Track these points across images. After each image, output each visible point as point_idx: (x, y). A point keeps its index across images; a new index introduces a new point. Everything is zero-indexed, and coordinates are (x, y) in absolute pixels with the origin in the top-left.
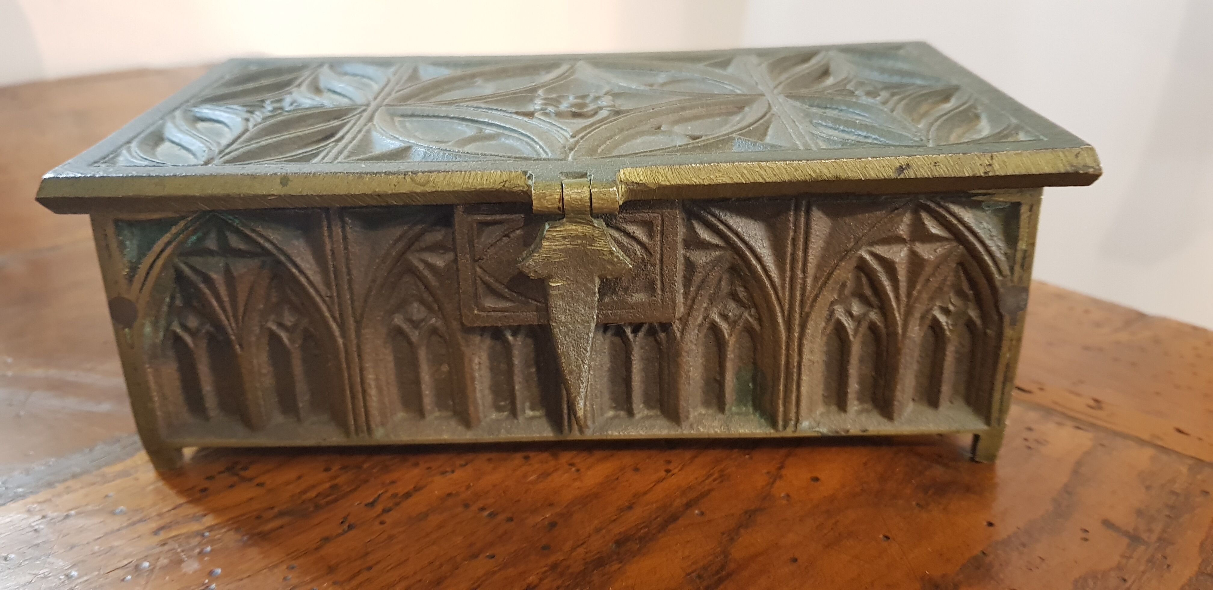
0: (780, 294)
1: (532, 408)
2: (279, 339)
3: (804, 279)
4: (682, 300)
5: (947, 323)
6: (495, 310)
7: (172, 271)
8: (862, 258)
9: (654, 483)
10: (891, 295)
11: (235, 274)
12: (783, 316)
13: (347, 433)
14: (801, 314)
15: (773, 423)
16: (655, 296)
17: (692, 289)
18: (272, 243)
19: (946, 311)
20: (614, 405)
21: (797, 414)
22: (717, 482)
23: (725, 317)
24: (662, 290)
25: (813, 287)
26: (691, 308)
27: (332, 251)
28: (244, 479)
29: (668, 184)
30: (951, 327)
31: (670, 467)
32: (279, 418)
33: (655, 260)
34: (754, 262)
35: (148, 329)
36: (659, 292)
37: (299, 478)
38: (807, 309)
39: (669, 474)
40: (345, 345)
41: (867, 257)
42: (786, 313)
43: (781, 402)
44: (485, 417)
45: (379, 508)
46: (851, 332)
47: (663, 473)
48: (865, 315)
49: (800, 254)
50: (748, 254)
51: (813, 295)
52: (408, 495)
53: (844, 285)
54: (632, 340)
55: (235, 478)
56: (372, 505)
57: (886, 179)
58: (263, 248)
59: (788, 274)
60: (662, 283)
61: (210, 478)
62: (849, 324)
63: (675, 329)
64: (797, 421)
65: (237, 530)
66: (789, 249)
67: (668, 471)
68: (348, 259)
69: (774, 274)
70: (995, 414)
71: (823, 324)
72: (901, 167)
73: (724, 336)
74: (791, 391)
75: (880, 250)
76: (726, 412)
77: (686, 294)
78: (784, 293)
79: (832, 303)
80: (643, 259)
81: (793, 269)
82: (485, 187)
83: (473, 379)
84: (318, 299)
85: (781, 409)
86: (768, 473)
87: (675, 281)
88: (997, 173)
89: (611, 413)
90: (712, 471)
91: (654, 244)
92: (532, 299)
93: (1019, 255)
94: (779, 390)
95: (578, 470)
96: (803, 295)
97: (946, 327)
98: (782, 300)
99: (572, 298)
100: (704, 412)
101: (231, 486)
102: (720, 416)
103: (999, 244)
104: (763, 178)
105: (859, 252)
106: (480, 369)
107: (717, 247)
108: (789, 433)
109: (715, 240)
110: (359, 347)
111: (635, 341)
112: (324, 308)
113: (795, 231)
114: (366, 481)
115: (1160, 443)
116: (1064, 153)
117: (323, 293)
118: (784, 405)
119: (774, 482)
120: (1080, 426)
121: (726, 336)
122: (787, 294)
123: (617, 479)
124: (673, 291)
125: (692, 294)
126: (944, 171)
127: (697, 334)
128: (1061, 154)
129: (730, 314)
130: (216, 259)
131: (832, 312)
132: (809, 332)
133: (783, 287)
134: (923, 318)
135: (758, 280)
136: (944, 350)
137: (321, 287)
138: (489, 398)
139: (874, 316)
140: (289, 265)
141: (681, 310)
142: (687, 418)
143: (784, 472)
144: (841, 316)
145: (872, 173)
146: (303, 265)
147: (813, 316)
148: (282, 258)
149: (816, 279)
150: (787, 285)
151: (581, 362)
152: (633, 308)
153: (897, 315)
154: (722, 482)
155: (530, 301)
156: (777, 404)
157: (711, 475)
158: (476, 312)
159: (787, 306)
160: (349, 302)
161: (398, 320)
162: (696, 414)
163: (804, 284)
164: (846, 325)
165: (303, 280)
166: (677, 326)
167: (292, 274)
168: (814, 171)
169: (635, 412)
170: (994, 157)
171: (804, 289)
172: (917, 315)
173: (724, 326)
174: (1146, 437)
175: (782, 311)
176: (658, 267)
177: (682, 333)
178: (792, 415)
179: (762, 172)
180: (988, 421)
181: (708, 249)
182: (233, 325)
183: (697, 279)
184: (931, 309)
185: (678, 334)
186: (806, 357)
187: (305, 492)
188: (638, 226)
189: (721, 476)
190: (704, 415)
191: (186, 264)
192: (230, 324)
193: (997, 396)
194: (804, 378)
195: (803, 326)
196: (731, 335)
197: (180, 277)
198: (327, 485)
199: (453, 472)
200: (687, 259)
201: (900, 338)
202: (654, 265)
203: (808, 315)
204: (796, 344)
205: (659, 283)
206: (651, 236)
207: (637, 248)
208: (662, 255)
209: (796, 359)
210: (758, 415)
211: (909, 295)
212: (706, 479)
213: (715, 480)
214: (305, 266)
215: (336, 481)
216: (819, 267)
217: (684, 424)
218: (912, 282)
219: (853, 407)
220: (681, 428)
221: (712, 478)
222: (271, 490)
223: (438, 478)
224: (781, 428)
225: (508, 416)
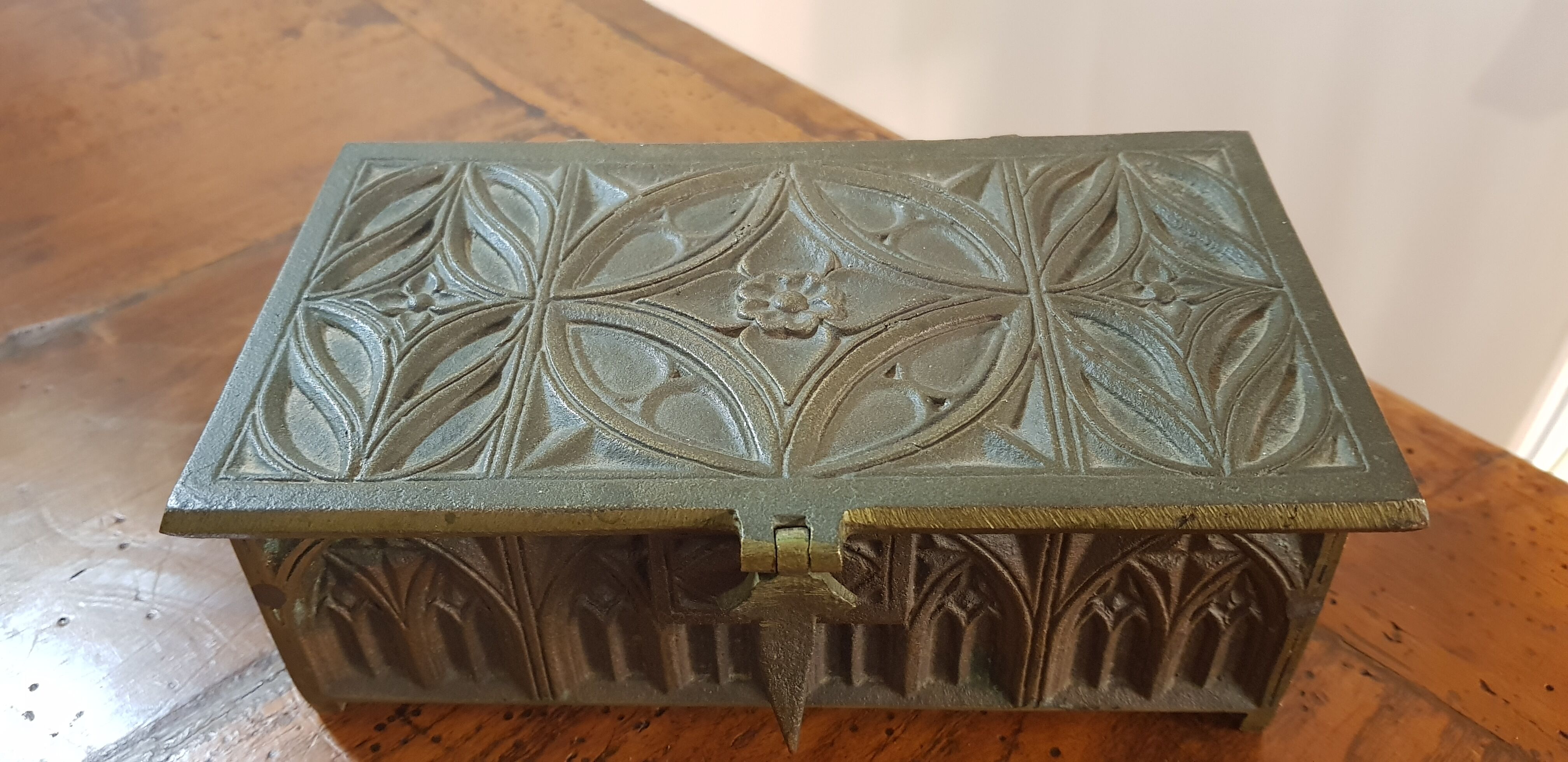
0: (1030, 597)
1: (736, 673)
2: (448, 615)
3: (1059, 585)
4: (913, 595)
5: (1224, 619)
7: (323, 562)
8: (1129, 566)
9: (874, 752)
10: (1161, 598)
11: (395, 566)
12: (1031, 614)
13: (530, 695)
14: (1052, 615)
15: (1013, 700)
16: (882, 603)
17: (925, 586)
19: (1222, 607)
20: (830, 671)
21: (1041, 694)
22: (946, 751)
23: (963, 607)
24: (890, 597)
25: (1068, 592)
26: (923, 601)
27: (505, 551)
29: (901, 527)
30: (1227, 622)
31: (893, 725)
32: (452, 674)
33: (883, 573)
34: (1000, 569)
35: (299, 608)
36: (887, 600)
37: (478, 729)
38: (1059, 610)
39: (891, 738)
40: (523, 628)
41: (1137, 565)
42: (1035, 612)
43: (1022, 684)
44: (683, 680)
46: (1109, 624)
47: (884, 735)
48: (1128, 610)
49: (1056, 563)
50: (994, 561)
51: (1067, 599)
53: (1105, 585)
55: (408, 728)
57: (1164, 530)
58: (426, 547)
59: (1040, 580)
60: (891, 591)
61: (380, 728)
62: (1108, 618)
63: (904, 621)
64: (1040, 701)
66: (1043, 559)
67: (890, 732)
69: (1023, 578)
70: (1268, 697)
71: (1078, 616)
72: (1184, 517)
73: (960, 624)
74: (1035, 677)
75: (1152, 558)
76: (960, 685)
77: (917, 591)
78: (1033, 596)
79: (1090, 599)
80: (869, 571)
81: (1045, 575)
83: (670, 655)
84: (492, 591)
85: (1022, 689)
86: (1003, 739)
87: (906, 585)
88: (1300, 527)
89: (825, 679)
90: (939, 735)
91: (883, 559)
93: (1317, 571)
94: (1021, 675)
96: (1056, 598)
97: (1222, 622)
98: (1031, 601)
99: (786, 636)
100: (933, 682)
101: (405, 742)
102: (951, 687)
103: (1295, 559)
104: (1015, 524)
105: (1127, 562)
107: (956, 552)
108: (1030, 707)
109: (956, 548)
110: (538, 628)
112: (499, 598)
113: (1051, 543)
114: (553, 737)
115: (1457, 705)
116: (1384, 506)
117: (497, 586)
118: (1026, 686)
119: (1010, 753)
121: (963, 623)
122: (1037, 596)
123: (832, 744)
124: (903, 592)
125: (925, 590)
126: (1235, 523)
127: (930, 622)
128: (1380, 508)
129: (969, 605)
131: (1089, 609)
132: (1060, 628)
133: (1033, 591)
134: (1196, 614)
135: (1004, 583)
136: (1216, 641)
137: (496, 583)
138: (688, 663)
139: (1138, 611)
140: (457, 562)
141: (911, 603)
142: (914, 688)
143: (1022, 738)
144: (1100, 609)
145: (1148, 522)
146: (472, 562)
147: (1066, 615)
148: (450, 557)
149: (1072, 584)
150: (1038, 589)
151: (795, 699)
152: (856, 612)
153: (1165, 613)
154: (950, 753)
156: (1018, 685)
157: (938, 741)
158: (673, 613)
159: (1036, 607)
160: (527, 592)
161: (584, 602)
162: (924, 684)
163: (1059, 589)
164: (1106, 618)
165: (473, 574)
166: (905, 619)
167: (460, 569)
168: (1078, 519)
169: (854, 679)
170: (1299, 508)
171: (1057, 593)
172: (1189, 613)
173: (961, 614)
174: (1443, 695)
175: (1031, 611)
176: (886, 578)
177: (912, 623)
178: (1035, 695)
179: (1015, 518)
180: (1258, 702)
181: (946, 553)
182: (396, 607)
183: (932, 578)
184: (1207, 605)
185: (907, 625)
186: (1056, 646)
188: (864, 543)
189: (950, 742)
190: (933, 685)
191: (337, 555)
192: (392, 605)
193: (1272, 684)
194: (1051, 666)
195: (1055, 622)
196: (969, 622)
197: (329, 563)
198: (510, 743)
199: (647, 725)
200: (921, 560)
201: (1167, 634)
202: (882, 576)
203: (1060, 615)
204: (1044, 639)
205: (886, 593)
206: (879, 552)
207: (862, 562)
208: (891, 567)
209: (1043, 650)
210: (995, 689)
211: (1181, 598)
212: (932, 749)
213: (942, 749)
214: (476, 563)
215: (520, 736)
216: (1078, 573)
217: (910, 695)
218: (1185, 588)
219: (1106, 682)
220: (907, 700)
221: (939, 746)
222: (449, 749)
223: (631, 734)
224: (1020, 704)
225: (708, 680)
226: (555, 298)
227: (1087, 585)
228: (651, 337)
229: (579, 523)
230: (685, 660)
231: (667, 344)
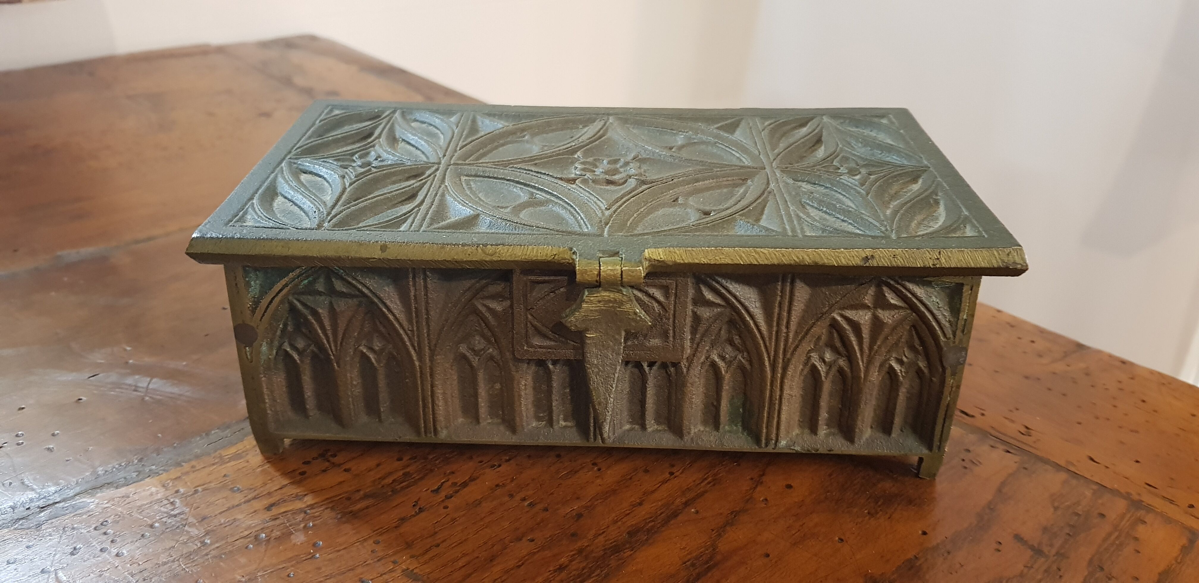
0: (768, 344)
1: (565, 420)
2: (368, 358)
3: (787, 333)
4: (689, 344)
5: (901, 370)
6: (540, 347)
7: (287, 305)
8: (834, 319)
9: (660, 484)
10: (856, 348)
11: (338, 310)
12: (769, 360)
13: (418, 433)
14: (783, 360)
15: (758, 442)
16: (668, 342)
17: (697, 336)
18: (368, 288)
19: (900, 362)
20: (631, 420)
21: (777, 435)
22: (711, 484)
23: (723, 358)
24: (674, 337)
25: (794, 339)
26: (696, 350)
27: (415, 296)
28: (334, 465)
29: (682, 262)
30: (903, 374)
31: (674, 470)
32: (364, 418)
33: (669, 315)
34: (748, 319)
35: (264, 348)
36: (671, 339)
37: (378, 465)
38: (788, 356)
39: (673, 476)
40: (420, 367)
41: (839, 318)
42: (772, 358)
43: (764, 426)
44: (528, 425)
45: (443, 494)
46: (823, 374)
47: (667, 475)
48: (835, 361)
49: (785, 314)
50: (743, 312)
51: (793, 346)
52: (465, 485)
53: (819, 338)
54: (647, 372)
55: (327, 464)
56: (437, 491)
57: (854, 266)
58: (359, 290)
59: (775, 329)
60: (674, 332)
61: (306, 463)
62: (822, 368)
63: (683, 366)
64: (777, 441)
65: (332, 508)
66: (776, 310)
67: (671, 474)
68: (427, 303)
69: (764, 328)
70: (936, 443)
71: (801, 367)
72: (867, 257)
73: (721, 372)
74: (773, 418)
75: (849, 313)
76: (721, 430)
77: (692, 340)
78: (770, 344)
79: (809, 352)
80: (660, 314)
81: (778, 325)
82: (539, 258)
83: (520, 396)
84: (401, 332)
85: (764, 431)
86: (752, 479)
87: (684, 331)
88: (943, 266)
89: (627, 427)
90: (707, 475)
91: (669, 303)
92: (570, 340)
93: (961, 323)
94: (763, 416)
95: (599, 470)
96: (786, 345)
97: (900, 374)
98: (769, 348)
99: (603, 346)
100: (702, 429)
101: (324, 471)
102: (715, 433)
103: (945, 314)
104: (757, 261)
105: (832, 315)
106: (526, 389)
107: (719, 305)
108: (770, 449)
109: (718, 301)
110: (431, 369)
111: (650, 373)
112: (406, 339)
113: (781, 297)
114: (432, 471)
115: (1072, 469)
116: (998, 251)
117: (406, 327)
118: (767, 427)
119: (757, 486)
120: (1010, 451)
121: (723, 372)
122: (773, 343)
123: (631, 478)
124: (682, 339)
125: (697, 340)
126: (900, 262)
127: (700, 371)
128: (995, 254)
129: (727, 356)
130: (323, 298)
131: (809, 358)
132: (790, 373)
133: (770, 338)
134: (881, 366)
135: (750, 331)
136: (897, 391)
137: (405, 324)
138: (532, 410)
139: (842, 362)
140: (381, 306)
141: (688, 351)
142: (689, 433)
143: (764, 479)
144: (816, 361)
145: (843, 261)
146: (391, 305)
147: (793, 361)
148: (376, 300)
149: (796, 333)
150: (774, 337)
151: (608, 396)
152: (650, 351)
153: (861, 363)
154: (714, 485)
155: (569, 341)
156: (762, 426)
157: (706, 479)
158: (525, 348)
159: (772, 353)
160: (426, 335)
161: (463, 349)
162: (696, 430)
163: (787, 336)
164: (820, 369)
165: (391, 317)
166: (684, 364)
167: (383, 313)
168: (798, 258)
169: (648, 427)
170: (942, 252)
171: (786, 340)
172: (877, 364)
173: (721, 364)
174: (1062, 463)
175: (769, 357)
176: (671, 320)
177: (688, 369)
178: (773, 436)
179: (757, 256)
180: (930, 448)
181: (712, 306)
182: (333, 348)
183: (701, 329)
184: (888, 359)
185: (685, 370)
186: (787, 391)
187: (383, 478)
188: (657, 288)
189: (714, 480)
190: (703, 431)
191: (299, 301)
192: (330, 347)
193: (938, 428)
194: (784, 408)
195: (785, 369)
196: (726, 372)
197: (293, 309)
198: (401, 473)
199: (500, 466)
200: (694, 313)
201: (862, 381)
202: (669, 319)
203: (789, 360)
204: (779, 382)
205: (671, 332)
206: (667, 297)
207: (656, 305)
208: (675, 311)
209: (778, 393)
210: (746, 434)
211: (871, 348)
212: (702, 482)
213: (709, 483)
214: (393, 307)
215: (408, 470)
216: (800, 325)
217: (686, 438)
218: (873, 339)
219: (823, 431)
220: (684, 441)
221: (706, 482)
222: (357, 475)
223: (488, 471)
224: (763, 445)
225: (545, 425)
226: (455, 164)
227: (806, 334)
228: (518, 182)
229: (469, 255)
230: (530, 406)
231: (528, 186)
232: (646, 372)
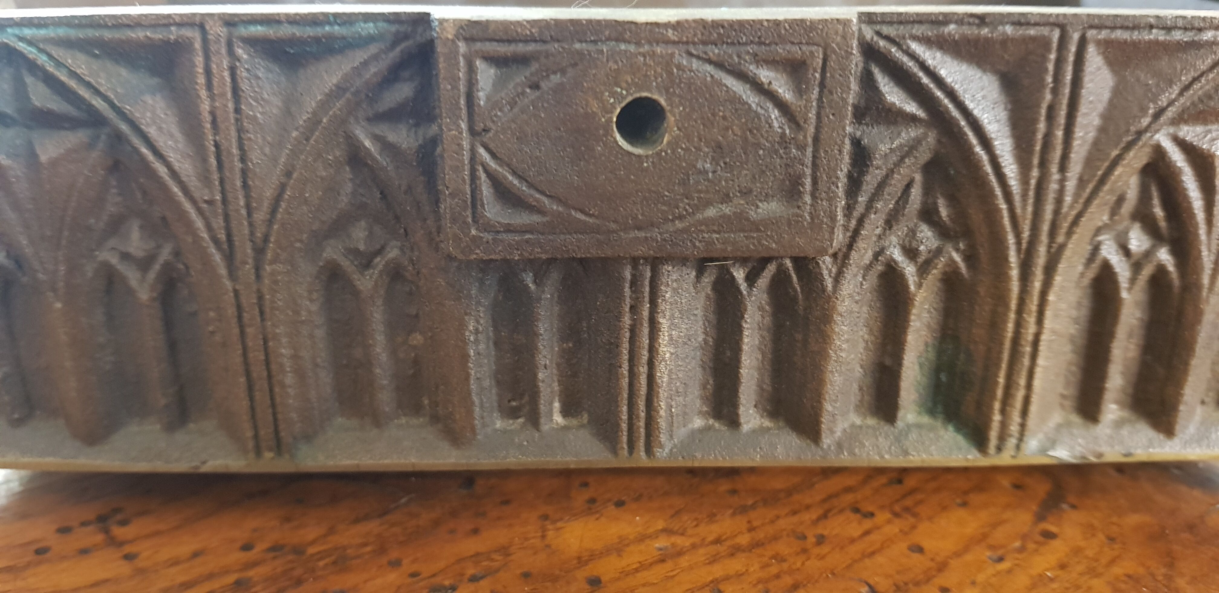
0: (1019, 211)
1: (566, 413)
2: (123, 282)
3: (1062, 182)
4: (842, 218)
6: (509, 229)
8: (1159, 152)
12: (1019, 250)
14: (1050, 247)
15: (980, 442)
16: (799, 207)
17: (860, 199)
18: (106, 98)
20: (705, 408)
21: (1023, 426)
23: (911, 253)
24: (813, 196)
25: (1076, 197)
26: (856, 233)
27: (212, 113)
33: (805, 137)
34: (978, 149)
36: (808, 199)
38: (1060, 239)
40: (236, 292)
41: (1168, 146)
42: (1024, 245)
43: (997, 405)
44: (484, 425)
46: (1124, 284)
48: (1148, 254)
49: (1059, 134)
51: (1074, 213)
53: (1121, 200)
54: (745, 292)
58: (90, 109)
59: (1035, 173)
60: (815, 181)
62: (1122, 270)
63: (825, 272)
64: (1021, 439)
66: (1042, 126)
68: (240, 130)
69: (1011, 169)
71: (1080, 268)
73: (907, 287)
75: (1192, 133)
76: (900, 424)
77: (849, 209)
78: (1024, 207)
79: (1099, 231)
80: (783, 135)
81: (1043, 164)
84: (188, 206)
85: (997, 417)
87: (838, 178)
89: (698, 423)
91: (805, 107)
92: (576, 209)
94: (996, 383)
96: (1057, 212)
98: (1020, 220)
100: (858, 421)
101: (85, 552)
102: (887, 428)
105: (1157, 136)
106: (477, 341)
107: (913, 119)
108: (1005, 458)
109: (911, 107)
110: (260, 296)
111: (749, 295)
112: (199, 224)
117: (197, 195)
118: (1003, 410)
121: (912, 288)
122: (1030, 209)
124: (831, 200)
125: (860, 209)
127: (862, 284)
129: (922, 248)
131: (1096, 249)
132: (1058, 279)
133: (1024, 196)
135: (981, 182)
137: (193, 183)
138: (493, 395)
139: (1164, 256)
140: (137, 142)
142: (832, 432)
144: (1111, 253)
146: (161, 142)
147: (1068, 253)
148: (124, 127)
149: (1082, 182)
150: (1031, 193)
152: (759, 230)
153: (1205, 253)
155: (573, 213)
156: (991, 408)
158: (473, 232)
159: (1026, 234)
160: (244, 212)
161: (334, 251)
162: (847, 425)
163: (1061, 192)
164: (1118, 270)
165: (162, 170)
166: (827, 268)
167: (143, 159)
169: (742, 420)
171: (1059, 201)
173: (908, 268)
175: (1019, 243)
176: (809, 150)
178: (1014, 428)
181: (895, 123)
183: (871, 180)
185: (829, 283)
188: (777, 70)
190: (861, 427)
194: (1041, 361)
195: (1050, 270)
196: (919, 286)
200: (856, 143)
202: (802, 148)
203: (1062, 247)
204: (1035, 302)
205: (808, 181)
206: (800, 91)
207: (775, 113)
208: (818, 128)
209: (1033, 329)
210: (952, 430)
214: (165, 143)
216: (1090, 162)
217: (827, 441)
219: (1111, 414)
220: (822, 449)
224: (992, 450)
225: (523, 425)
227: (1102, 181)
230: (487, 383)
232: (741, 293)
